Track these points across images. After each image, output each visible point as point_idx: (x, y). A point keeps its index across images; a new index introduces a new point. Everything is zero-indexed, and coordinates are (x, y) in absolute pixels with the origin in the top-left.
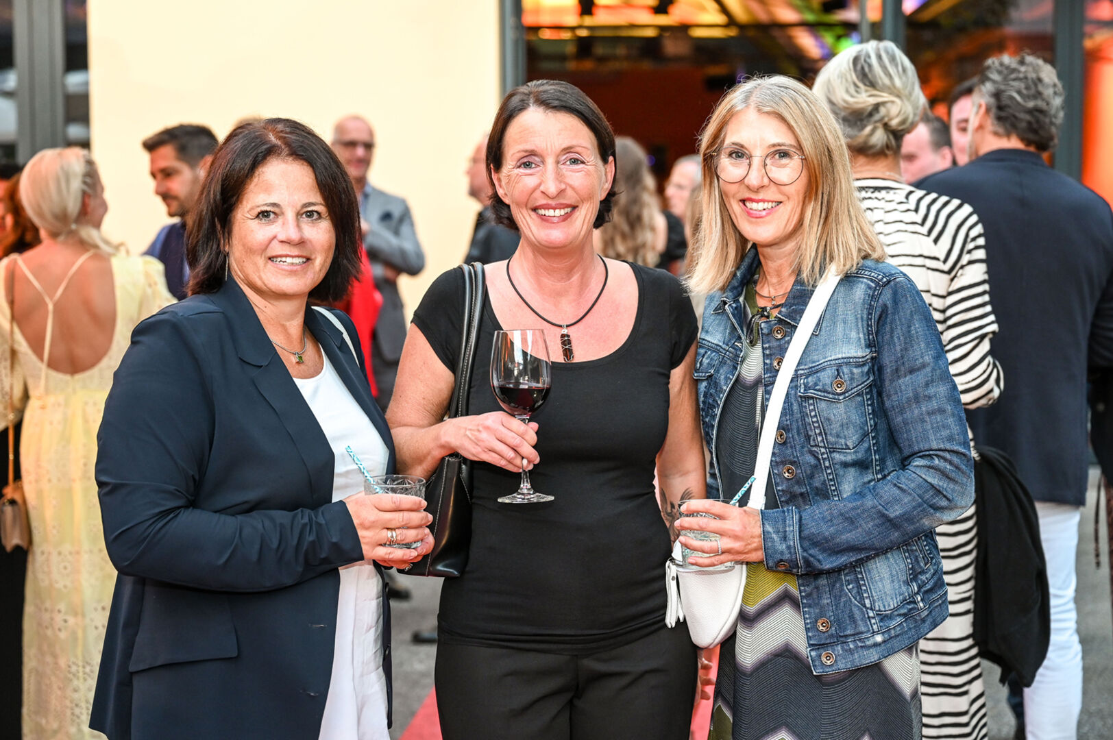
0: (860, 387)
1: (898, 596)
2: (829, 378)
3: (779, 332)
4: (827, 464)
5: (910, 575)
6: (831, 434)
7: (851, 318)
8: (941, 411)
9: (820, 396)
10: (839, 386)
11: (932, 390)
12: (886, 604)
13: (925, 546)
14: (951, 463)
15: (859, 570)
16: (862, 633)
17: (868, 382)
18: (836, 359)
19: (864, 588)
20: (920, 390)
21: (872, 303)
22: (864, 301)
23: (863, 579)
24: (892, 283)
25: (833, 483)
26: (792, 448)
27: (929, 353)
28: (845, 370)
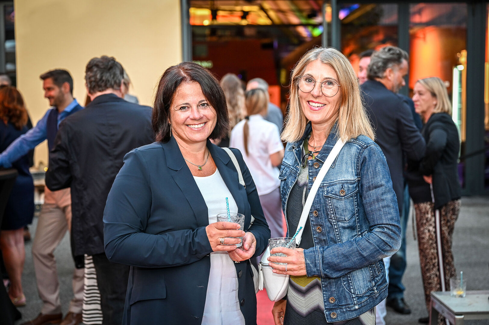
0: (352, 193)
1: (366, 288)
2: (338, 189)
3: (317, 165)
4: (336, 227)
5: (372, 278)
6: (338, 214)
7: (349, 162)
8: (388, 206)
9: (334, 197)
10: (343, 193)
11: (384, 197)
12: (361, 291)
13: (378, 264)
14: (392, 230)
15: (349, 276)
16: (349, 304)
17: (356, 191)
18: (342, 181)
19: (351, 284)
20: (379, 197)
21: (359, 156)
22: (355, 155)
23: (350, 280)
24: (369, 147)
25: (338, 236)
26: (321, 219)
27: (384, 180)
28: (346, 185)
